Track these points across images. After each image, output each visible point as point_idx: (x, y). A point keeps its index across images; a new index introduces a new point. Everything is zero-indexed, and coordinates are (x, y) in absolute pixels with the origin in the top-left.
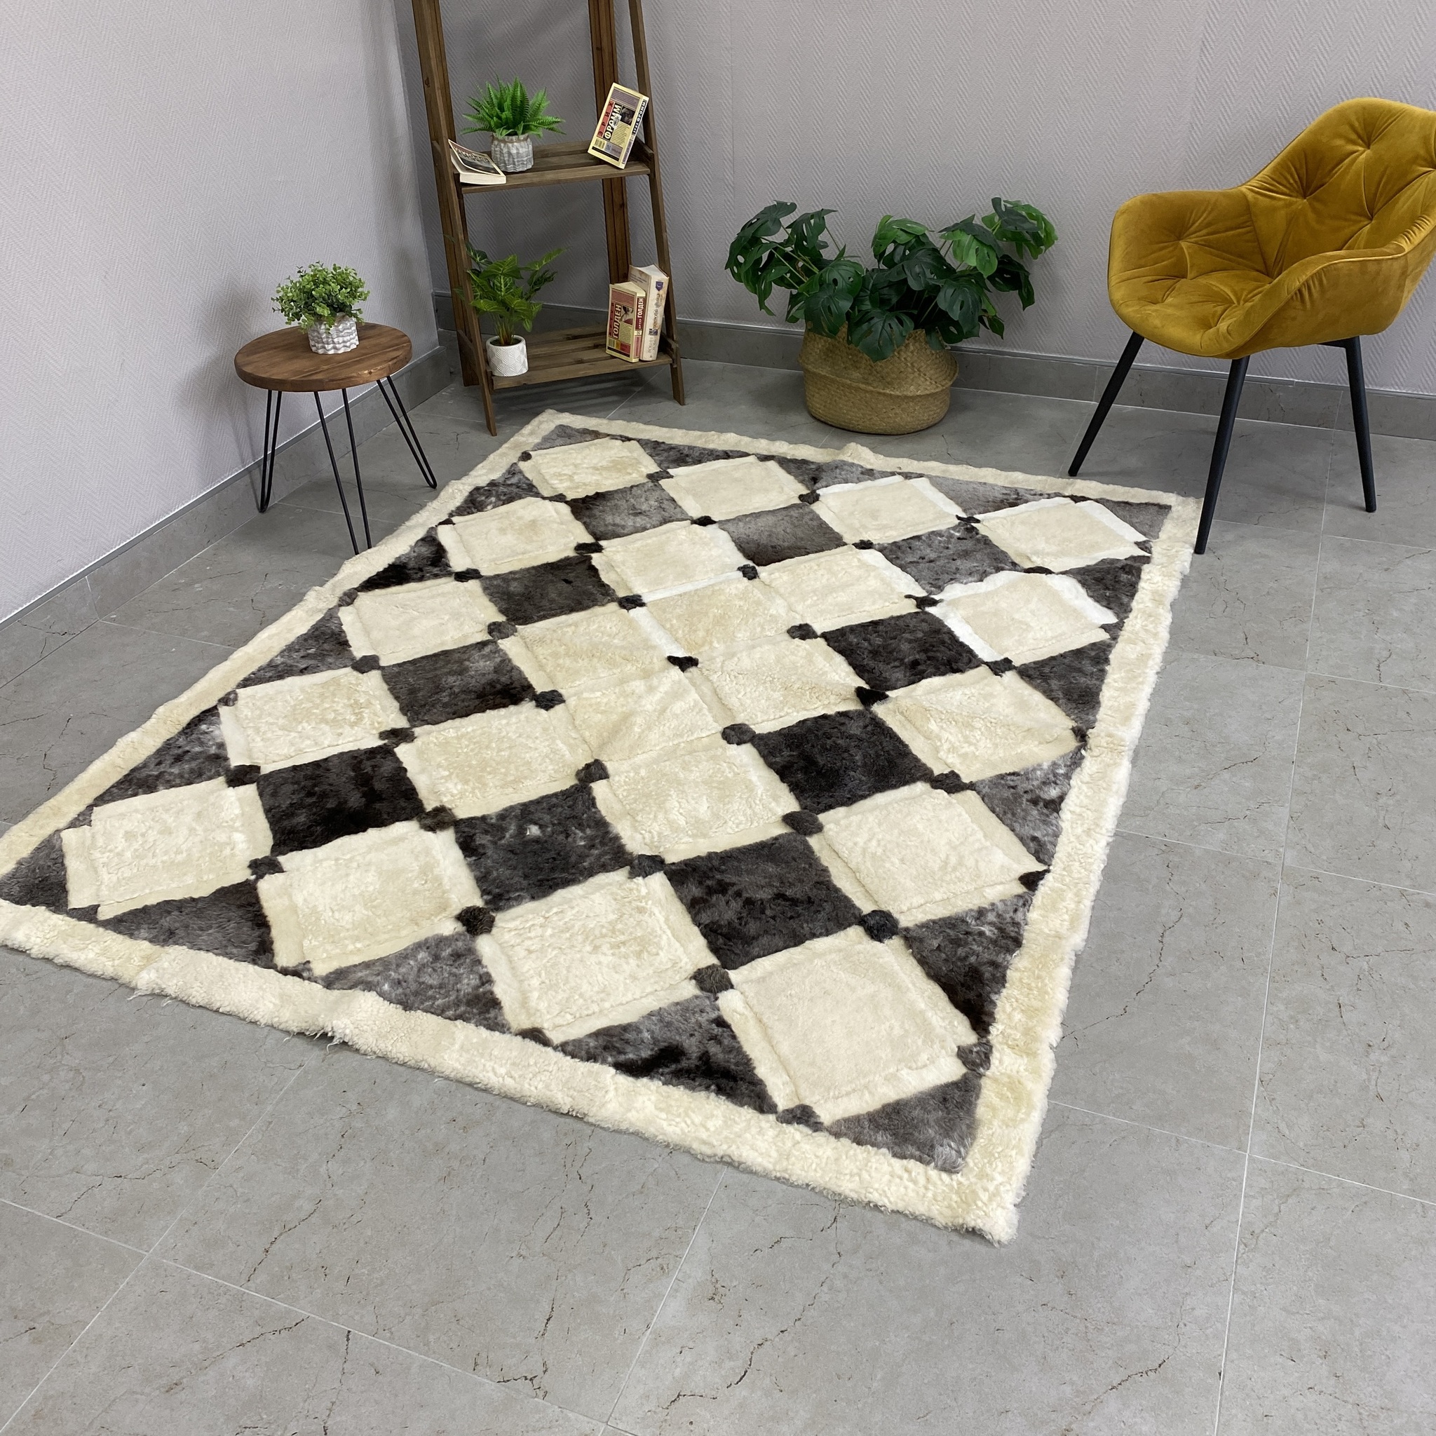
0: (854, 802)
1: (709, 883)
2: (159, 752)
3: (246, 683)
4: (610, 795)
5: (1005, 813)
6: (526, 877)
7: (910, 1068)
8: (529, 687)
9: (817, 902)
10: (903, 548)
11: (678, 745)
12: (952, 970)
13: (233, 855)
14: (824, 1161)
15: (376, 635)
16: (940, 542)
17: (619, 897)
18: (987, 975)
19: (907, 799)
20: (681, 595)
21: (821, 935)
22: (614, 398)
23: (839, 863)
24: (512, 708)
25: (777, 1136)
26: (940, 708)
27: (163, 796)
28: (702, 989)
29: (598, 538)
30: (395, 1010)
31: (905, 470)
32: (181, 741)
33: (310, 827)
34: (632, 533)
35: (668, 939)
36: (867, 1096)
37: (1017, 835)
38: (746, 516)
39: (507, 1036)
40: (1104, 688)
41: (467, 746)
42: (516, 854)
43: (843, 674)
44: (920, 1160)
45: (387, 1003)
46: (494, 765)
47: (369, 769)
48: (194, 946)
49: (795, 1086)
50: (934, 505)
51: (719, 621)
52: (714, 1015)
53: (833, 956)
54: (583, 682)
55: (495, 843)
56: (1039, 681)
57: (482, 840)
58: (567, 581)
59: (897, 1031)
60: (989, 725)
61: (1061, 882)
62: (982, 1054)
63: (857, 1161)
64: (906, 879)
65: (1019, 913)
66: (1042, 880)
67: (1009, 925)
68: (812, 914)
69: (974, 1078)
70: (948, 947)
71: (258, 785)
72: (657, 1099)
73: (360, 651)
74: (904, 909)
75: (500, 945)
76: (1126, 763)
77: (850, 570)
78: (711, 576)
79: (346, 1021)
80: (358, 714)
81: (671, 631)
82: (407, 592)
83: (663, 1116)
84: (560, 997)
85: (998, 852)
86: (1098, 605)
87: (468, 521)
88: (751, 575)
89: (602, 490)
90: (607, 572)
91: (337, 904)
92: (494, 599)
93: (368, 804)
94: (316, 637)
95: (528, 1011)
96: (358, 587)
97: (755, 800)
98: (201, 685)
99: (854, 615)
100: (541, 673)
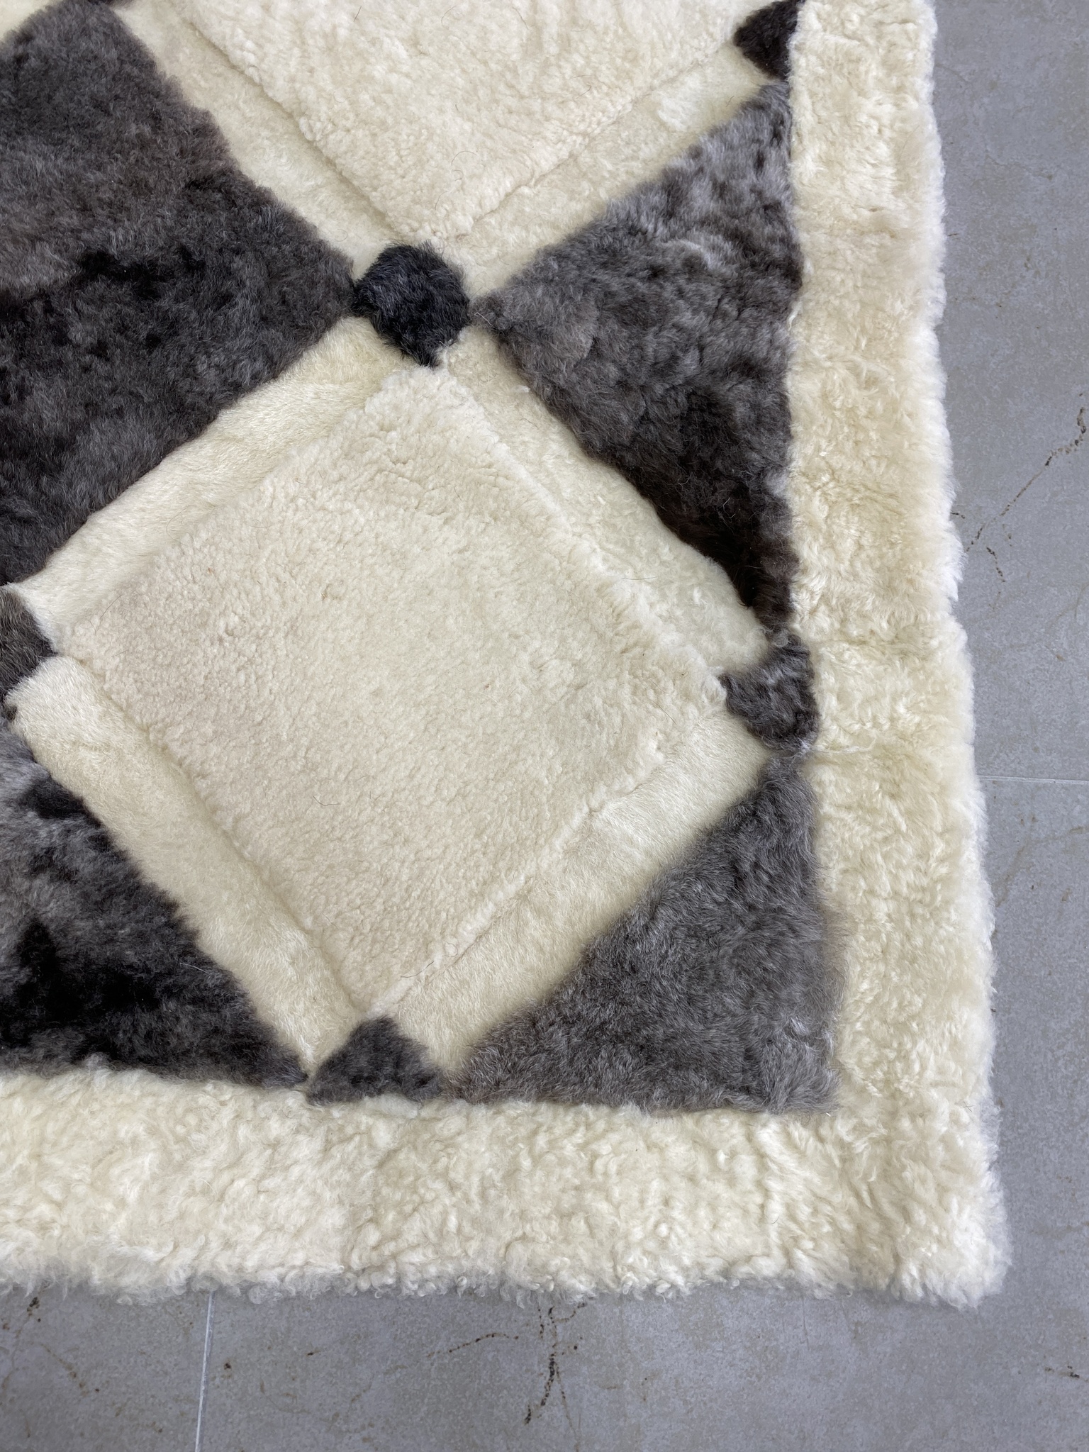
7: (621, 793)
9: (211, 259)
12: (645, 419)
14: (474, 1194)
18: (741, 412)
21: (257, 381)
25: (325, 1153)
36: (533, 929)
49: (329, 958)
52: (19, 781)
53: (314, 450)
59: (558, 673)
61: (841, 29)
62: (792, 691)
63: (562, 1162)
64: (441, 111)
65: (771, 170)
66: (792, 28)
67: (756, 218)
68: (210, 312)
69: (792, 777)
70: (619, 337)
74: (466, 222)
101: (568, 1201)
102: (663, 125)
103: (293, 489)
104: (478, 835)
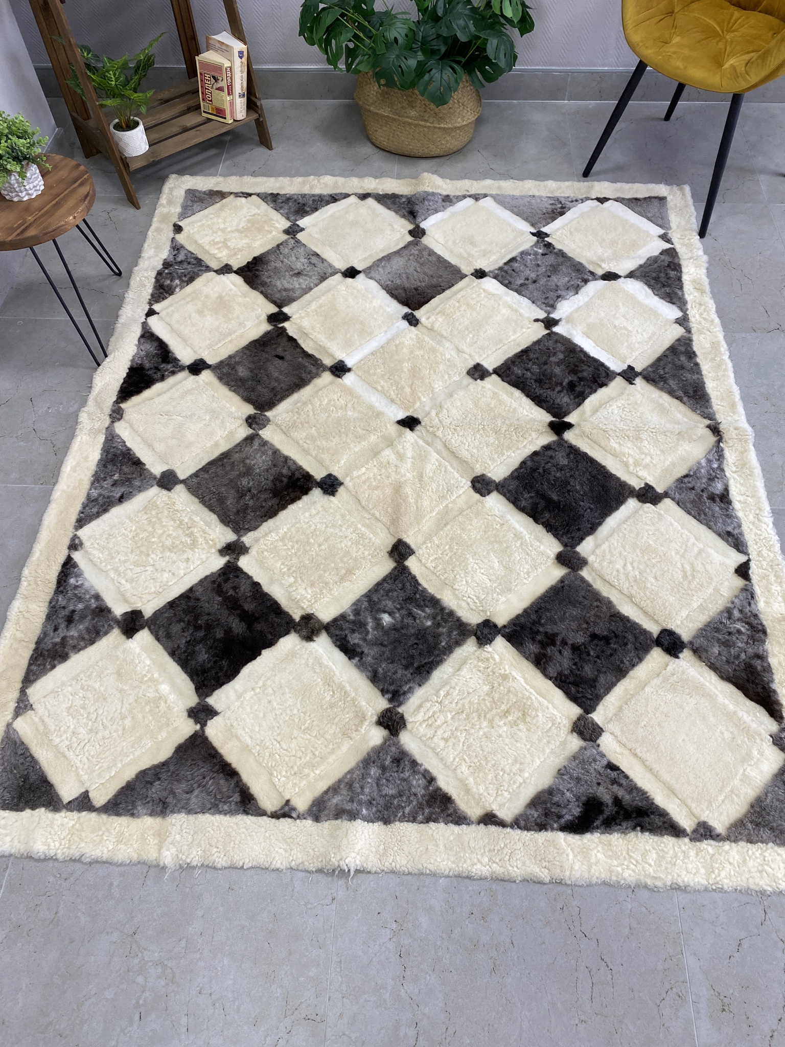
0: (596, 530)
1: (539, 638)
2: (49, 617)
3: (81, 522)
4: (423, 568)
5: (699, 514)
6: (406, 667)
7: (750, 765)
8: (308, 477)
9: (620, 634)
10: (509, 272)
11: (447, 506)
12: (735, 670)
13: (169, 708)
14: (736, 866)
15: (160, 447)
16: (531, 260)
17: (481, 669)
18: (759, 668)
19: (629, 518)
20: (372, 354)
21: (637, 663)
22: (213, 152)
23: (614, 592)
24: (305, 498)
25: (697, 854)
26: (614, 428)
27: (78, 661)
28: (584, 739)
29: (280, 306)
30: (377, 827)
31: (473, 192)
32: (62, 601)
33: (215, 662)
34: (302, 296)
35: (536, 698)
36: (736, 800)
37: (715, 532)
38: (380, 260)
39: (473, 827)
40: (706, 380)
41: (293, 547)
42: (385, 646)
43: (528, 407)
45: (371, 824)
46: (323, 561)
47: (231, 592)
48: (190, 811)
49: (687, 806)
50: (509, 224)
51: (415, 372)
52: (605, 762)
53: (655, 680)
54: (345, 459)
55: (365, 640)
56: (662, 383)
57: (355, 639)
58: (281, 358)
59: (727, 735)
60: (651, 434)
61: (761, 567)
63: (757, 858)
64: (666, 595)
65: (753, 605)
66: (749, 569)
67: (752, 618)
68: (623, 647)
70: (725, 651)
71: (150, 629)
72: (603, 849)
73: (156, 468)
74: (679, 623)
75: (420, 738)
76: (752, 448)
77: (483, 302)
78: (385, 328)
79: (353, 855)
80: (191, 535)
81: (384, 393)
82: (159, 395)
83: (615, 863)
84: (490, 777)
85: (712, 551)
86: (664, 302)
87: (167, 308)
88: (414, 322)
89: (257, 254)
90: (304, 341)
91: (278, 734)
92: (233, 388)
93: (250, 627)
94: (112, 461)
95: (474, 798)
96: (117, 399)
97: (527, 546)
98: (44, 535)
99: (505, 347)
100: (309, 458)
101: (760, 868)
102: (722, 595)
103: (652, 690)
104: (717, 775)
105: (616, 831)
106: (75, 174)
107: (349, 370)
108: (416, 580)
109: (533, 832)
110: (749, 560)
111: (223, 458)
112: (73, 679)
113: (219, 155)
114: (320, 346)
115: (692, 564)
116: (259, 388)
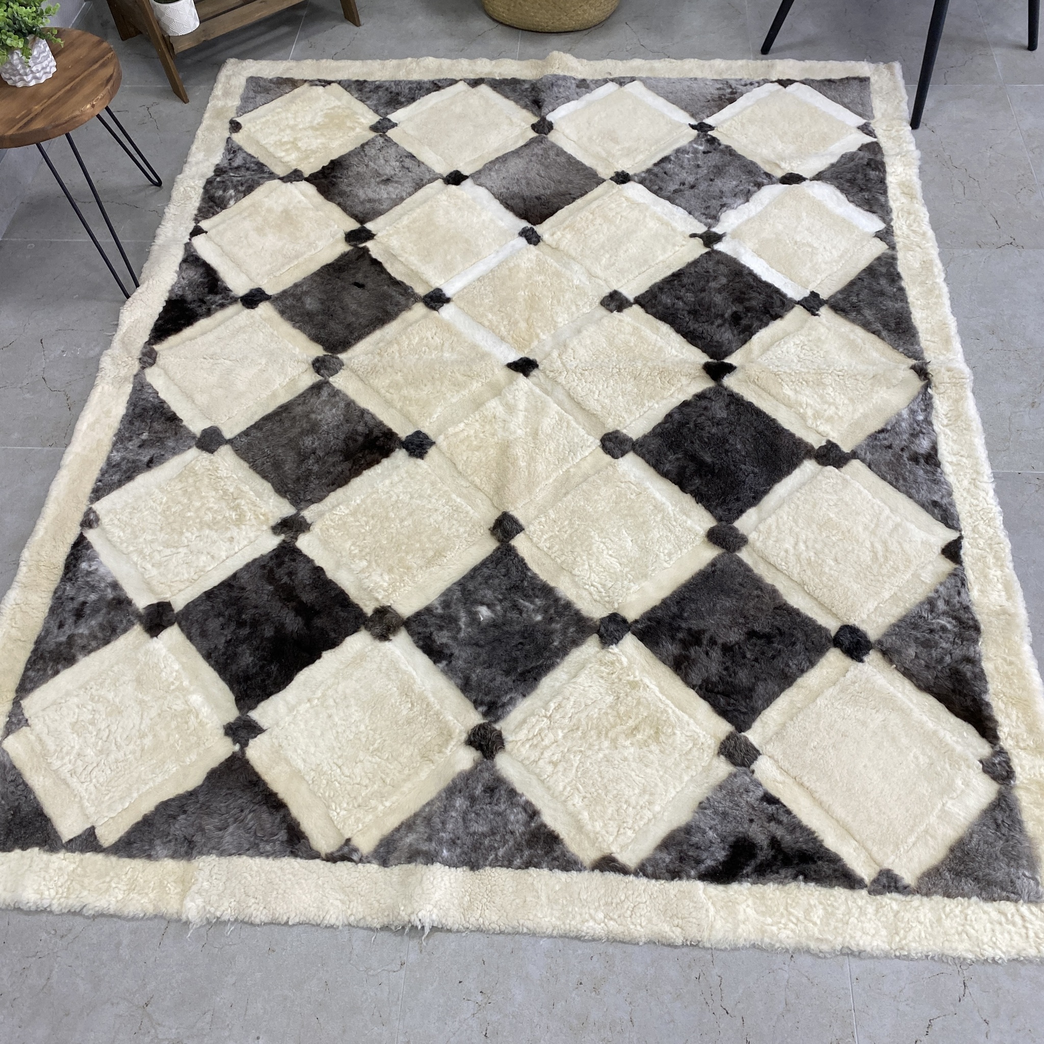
0: (760, 500)
1: (680, 635)
2: (53, 611)
3: (98, 493)
4: (535, 549)
5: (897, 480)
6: (507, 673)
7: (952, 798)
8: (389, 435)
9: (787, 631)
10: (660, 175)
11: (568, 471)
12: (937, 677)
13: (201, 724)
14: (928, 925)
15: (202, 399)
16: (689, 160)
17: (604, 675)
18: (969, 674)
19: (804, 484)
20: (479, 279)
21: (807, 668)
22: (284, 30)
23: (781, 578)
24: (385, 462)
25: (877, 911)
26: (788, 371)
27: (88, 666)
28: (735, 764)
29: (362, 221)
30: (462, 873)
31: (616, 75)
32: (70, 590)
33: (262, 667)
34: (391, 208)
35: (674, 712)
36: (931, 842)
37: (917, 502)
38: (493, 162)
39: (586, 874)
40: (912, 310)
41: (367, 523)
42: (481, 646)
43: (677, 346)
44: (1008, 899)
45: (453, 869)
46: (406, 541)
47: (285, 579)
48: (223, 853)
49: (867, 850)
50: (663, 115)
51: (533, 303)
52: (760, 793)
53: (831, 690)
54: (438, 412)
55: (455, 638)
56: (854, 314)
57: (442, 638)
58: (361, 286)
59: (923, 760)
60: (837, 378)
61: (977, 547)
62: (1004, 764)
63: (956, 916)
64: (850, 582)
65: (963, 595)
66: (961, 548)
67: (962, 612)
68: (790, 648)
69: (1010, 793)
70: (923, 652)
71: (180, 625)
72: (755, 903)
73: (196, 425)
74: (865, 617)
75: (522, 762)
76: (970, 394)
77: (624, 214)
78: (497, 247)
79: (429, 907)
80: (236, 508)
81: (492, 329)
82: (203, 334)
83: (769, 921)
84: (610, 811)
85: (913, 527)
86: (862, 211)
87: (218, 225)
88: (534, 239)
89: (335, 156)
90: (392, 264)
91: (340, 757)
92: (298, 325)
93: (308, 623)
94: (140, 416)
95: (588, 837)
96: (150, 339)
97: (669, 520)
98: (51, 509)
99: (653, 270)
100: (392, 411)
101: (960, 929)
102: (923, 582)
103: (826, 702)
104: (907, 811)
105: (771, 880)
106: (96, 53)
107: (448, 300)
108: (525, 564)
109: (663, 882)
110: (961, 538)
111: (282, 412)
112: (80, 688)
113: (292, 34)
114: (412, 270)
115: (885, 543)
116: (332, 324)
